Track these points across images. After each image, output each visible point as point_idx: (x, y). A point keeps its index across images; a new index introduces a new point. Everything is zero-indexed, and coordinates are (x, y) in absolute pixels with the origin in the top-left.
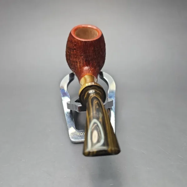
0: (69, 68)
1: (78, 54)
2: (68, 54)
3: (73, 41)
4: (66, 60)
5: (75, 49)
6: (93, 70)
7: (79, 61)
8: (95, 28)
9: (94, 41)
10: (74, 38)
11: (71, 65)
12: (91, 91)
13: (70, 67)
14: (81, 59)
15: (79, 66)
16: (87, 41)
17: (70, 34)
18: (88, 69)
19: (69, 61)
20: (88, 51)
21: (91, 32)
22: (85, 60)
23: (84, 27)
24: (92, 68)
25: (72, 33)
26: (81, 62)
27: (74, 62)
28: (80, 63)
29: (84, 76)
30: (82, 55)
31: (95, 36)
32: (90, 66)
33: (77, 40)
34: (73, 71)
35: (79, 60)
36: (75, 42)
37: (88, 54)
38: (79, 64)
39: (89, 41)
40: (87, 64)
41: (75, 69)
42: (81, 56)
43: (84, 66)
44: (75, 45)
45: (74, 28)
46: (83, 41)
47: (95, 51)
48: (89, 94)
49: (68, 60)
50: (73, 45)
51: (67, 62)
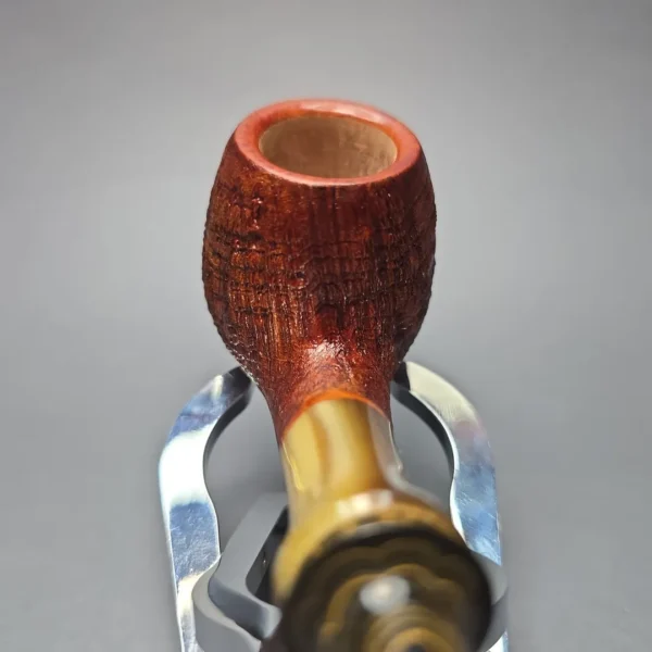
0: (223, 345)
1: (276, 266)
2: (215, 262)
3: (246, 189)
4: (206, 295)
5: (256, 237)
6: (363, 365)
7: (279, 310)
8: (377, 119)
9: (374, 185)
10: (255, 169)
11: (233, 330)
12: (384, 593)
13: (225, 340)
14: (292, 297)
15: (282, 334)
16: (333, 189)
17: (232, 146)
18: (336, 360)
19: (219, 306)
20: (335, 248)
21: (351, 138)
22: (314, 303)
23: (312, 113)
24: (359, 349)
25: (240, 141)
26: (289, 316)
27: (249, 312)
28: (286, 317)
29: (310, 403)
30: (299, 275)
31: (372, 163)
32: (343, 340)
33: (272, 178)
34: (240, 362)
35: (279, 303)
36: (257, 191)
37: (338, 270)
38: (281, 323)
39: (343, 189)
40: (330, 324)
41: (255, 354)
42: (293, 280)
43: (311, 339)
44: (259, 213)
45: (256, 113)
46: (305, 187)
47: (382, 248)
48: (362, 619)
49: (212, 297)
50: (247, 212)
51: (211, 308)
